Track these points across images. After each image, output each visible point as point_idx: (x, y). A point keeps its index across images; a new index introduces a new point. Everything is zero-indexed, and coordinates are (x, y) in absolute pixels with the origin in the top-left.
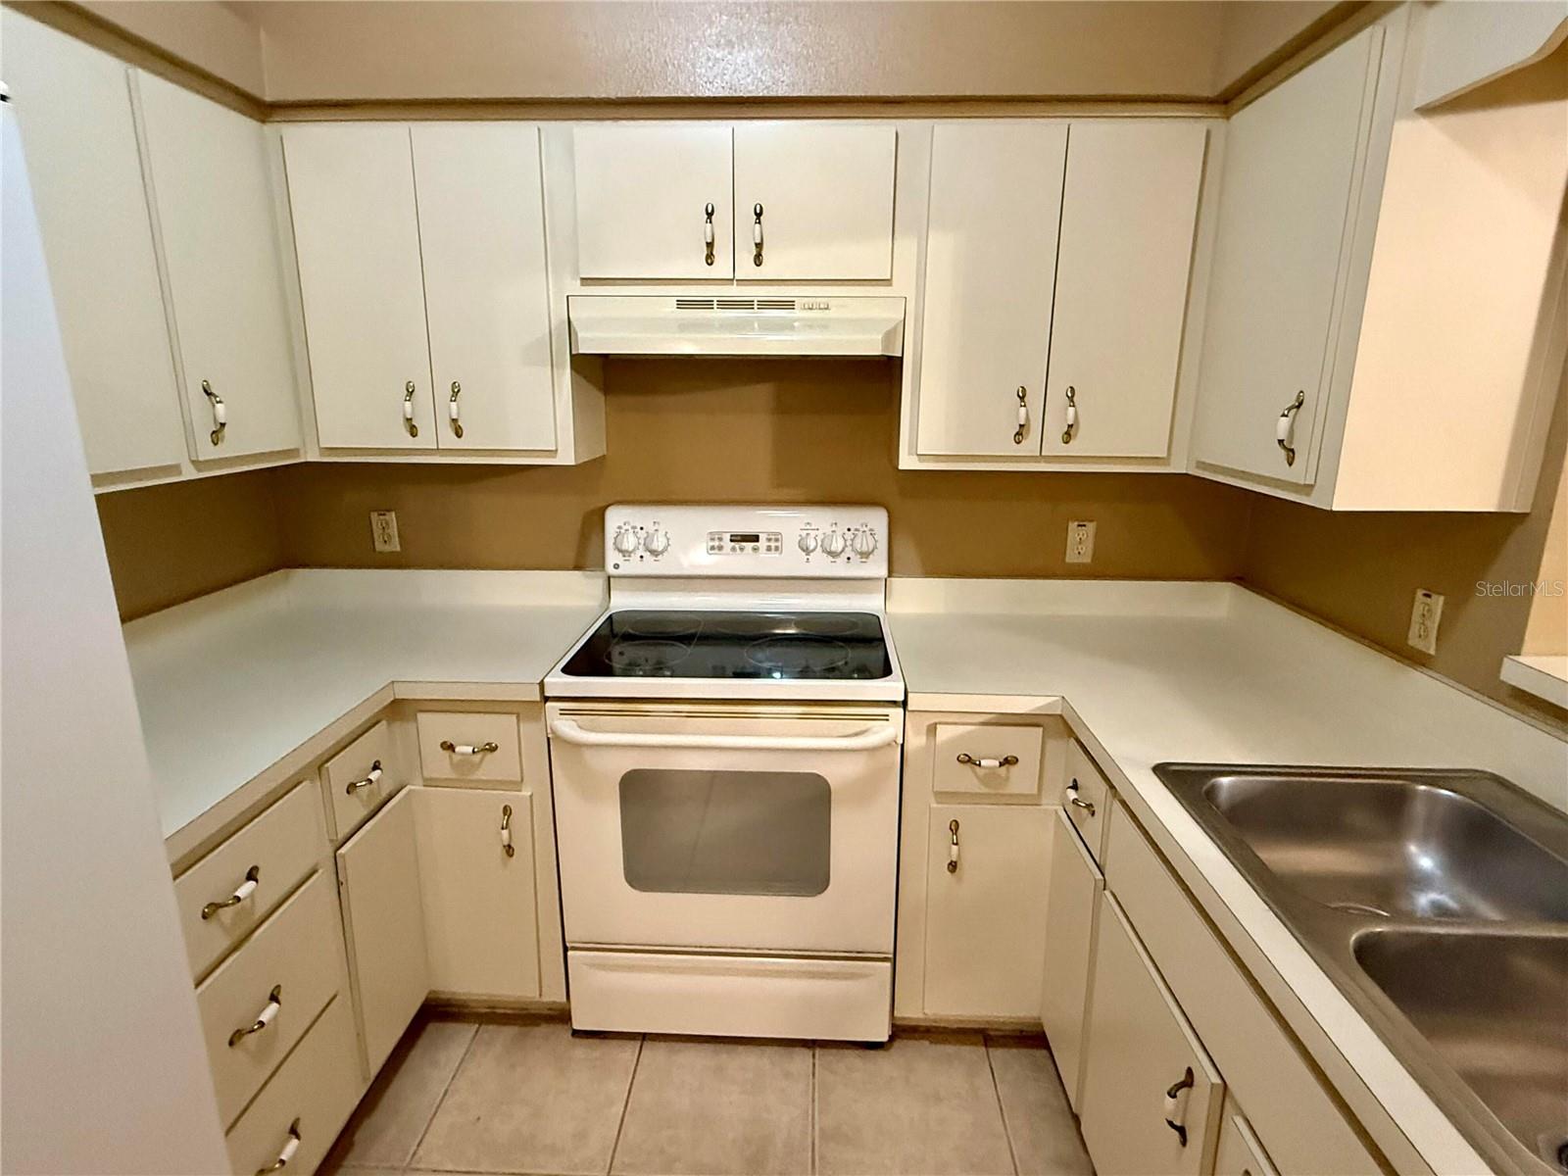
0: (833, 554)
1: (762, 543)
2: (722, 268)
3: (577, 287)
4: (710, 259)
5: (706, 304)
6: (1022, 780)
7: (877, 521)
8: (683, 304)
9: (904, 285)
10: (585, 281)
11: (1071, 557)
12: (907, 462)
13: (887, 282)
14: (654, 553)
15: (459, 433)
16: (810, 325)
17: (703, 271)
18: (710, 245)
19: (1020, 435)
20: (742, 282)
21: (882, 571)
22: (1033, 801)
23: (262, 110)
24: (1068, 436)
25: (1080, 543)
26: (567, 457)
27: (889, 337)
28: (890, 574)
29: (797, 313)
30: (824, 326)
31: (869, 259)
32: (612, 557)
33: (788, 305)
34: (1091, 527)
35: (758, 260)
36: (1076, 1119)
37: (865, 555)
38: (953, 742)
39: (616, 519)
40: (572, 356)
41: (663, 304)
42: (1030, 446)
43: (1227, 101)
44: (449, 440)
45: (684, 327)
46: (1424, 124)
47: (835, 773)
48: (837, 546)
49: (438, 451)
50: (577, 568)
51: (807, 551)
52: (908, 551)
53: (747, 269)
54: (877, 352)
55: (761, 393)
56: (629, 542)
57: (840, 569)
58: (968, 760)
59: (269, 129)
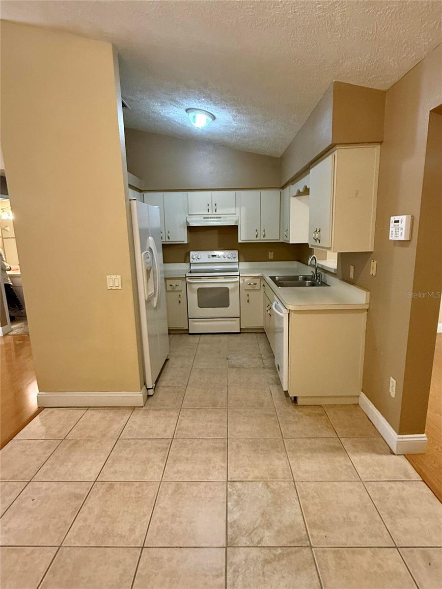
0: (229, 258)
1: (217, 256)
2: (210, 213)
3: (188, 216)
4: (208, 211)
5: (208, 218)
6: (257, 287)
7: (236, 252)
8: (204, 218)
9: (238, 214)
10: (189, 215)
11: (270, 258)
12: (240, 241)
13: (235, 214)
14: (199, 259)
15: (169, 238)
16: (224, 221)
17: (208, 213)
18: (208, 209)
19: (257, 237)
20: (214, 215)
21: (237, 261)
22: (259, 290)
23: (140, 191)
24: (264, 237)
25: (271, 255)
26: (186, 242)
27: (236, 222)
28: (239, 261)
29: (222, 219)
30: (226, 221)
31: (232, 211)
32: (191, 260)
33: (221, 218)
34: (273, 252)
35: (216, 211)
36: (270, 344)
37: (234, 258)
38: (247, 281)
39: (192, 253)
40: (187, 227)
41: (201, 218)
42: (258, 238)
43: (283, 188)
44: (167, 240)
45: (205, 221)
46: (294, 198)
47: (230, 286)
48: (229, 257)
49: (166, 242)
50: (185, 262)
51: (225, 257)
52: (241, 257)
53: (214, 213)
54: (234, 225)
55: (216, 231)
56: (194, 257)
57: (230, 260)
58: (250, 284)
59: (142, 194)
